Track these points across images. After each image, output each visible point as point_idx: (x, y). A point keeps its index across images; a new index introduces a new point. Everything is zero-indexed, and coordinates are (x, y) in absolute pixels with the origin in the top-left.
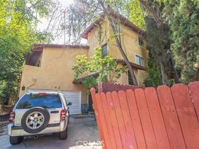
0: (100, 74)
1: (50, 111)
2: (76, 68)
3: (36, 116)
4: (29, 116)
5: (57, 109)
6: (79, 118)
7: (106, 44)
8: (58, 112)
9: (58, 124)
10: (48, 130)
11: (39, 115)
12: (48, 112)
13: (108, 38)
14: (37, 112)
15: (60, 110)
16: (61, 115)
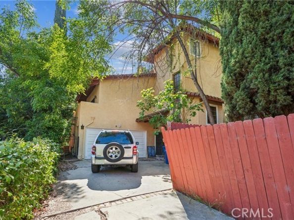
0: (171, 112)
1: (124, 146)
2: (141, 104)
3: (114, 149)
4: (108, 149)
5: (129, 145)
6: (145, 160)
7: (179, 72)
8: (130, 148)
9: (131, 158)
10: (123, 161)
11: (116, 149)
12: (122, 147)
13: (182, 63)
14: (115, 147)
15: (132, 146)
16: (133, 150)
